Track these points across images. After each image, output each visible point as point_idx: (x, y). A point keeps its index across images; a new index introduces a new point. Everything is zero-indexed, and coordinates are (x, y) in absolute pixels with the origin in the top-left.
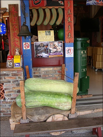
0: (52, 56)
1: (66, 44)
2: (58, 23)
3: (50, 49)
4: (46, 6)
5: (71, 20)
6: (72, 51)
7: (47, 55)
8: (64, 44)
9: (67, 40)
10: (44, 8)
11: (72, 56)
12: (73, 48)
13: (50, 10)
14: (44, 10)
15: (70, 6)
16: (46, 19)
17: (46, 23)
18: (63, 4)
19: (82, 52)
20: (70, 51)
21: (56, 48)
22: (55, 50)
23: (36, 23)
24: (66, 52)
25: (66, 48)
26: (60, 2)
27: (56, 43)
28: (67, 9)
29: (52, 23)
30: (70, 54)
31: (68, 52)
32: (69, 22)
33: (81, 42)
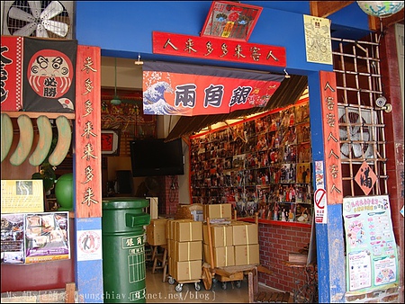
0: (36, 259)
1: (78, 221)
2: (56, 160)
3: (30, 236)
4: (21, 110)
5: (93, 151)
6: (98, 243)
7: (20, 254)
8: (73, 221)
9: (81, 210)
10: (14, 115)
11: (98, 255)
12: (99, 232)
13: (34, 121)
14: (14, 121)
15: (93, 113)
16: (20, 148)
17: (17, 159)
18: (70, 106)
19: (130, 242)
20: (92, 243)
21: (47, 234)
22: (45, 239)
24: (80, 245)
25: (79, 234)
26: (62, 101)
27: (50, 219)
28: (83, 121)
29: (37, 160)
30: (90, 251)
31: (85, 245)
32: (88, 159)
33: (125, 212)
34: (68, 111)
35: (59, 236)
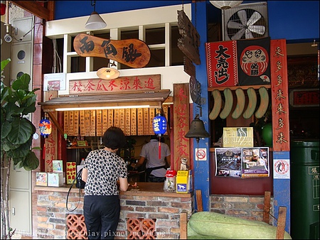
0: (248, 175)
1: (274, 153)
2: (260, 114)
3: (244, 161)
4: (237, 85)
5: (283, 108)
6: (287, 168)
7: (238, 172)
8: (271, 153)
9: (276, 146)
10: (233, 88)
11: (288, 176)
12: (288, 161)
13: (245, 91)
14: (234, 92)
15: (282, 84)
16: (237, 109)
17: (236, 115)
18: (268, 80)
19: (314, 170)
20: (283, 168)
21: (256, 160)
22: (254, 164)
23: (219, 116)
24: (275, 169)
25: (275, 161)
26: (262, 77)
27: (257, 152)
28: (276, 90)
29: (248, 114)
30: (283, 172)
31: (279, 169)
32: (280, 113)
33: (311, 149)
34: (266, 83)
35: (262, 162)
